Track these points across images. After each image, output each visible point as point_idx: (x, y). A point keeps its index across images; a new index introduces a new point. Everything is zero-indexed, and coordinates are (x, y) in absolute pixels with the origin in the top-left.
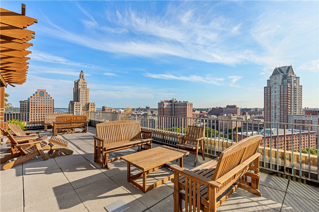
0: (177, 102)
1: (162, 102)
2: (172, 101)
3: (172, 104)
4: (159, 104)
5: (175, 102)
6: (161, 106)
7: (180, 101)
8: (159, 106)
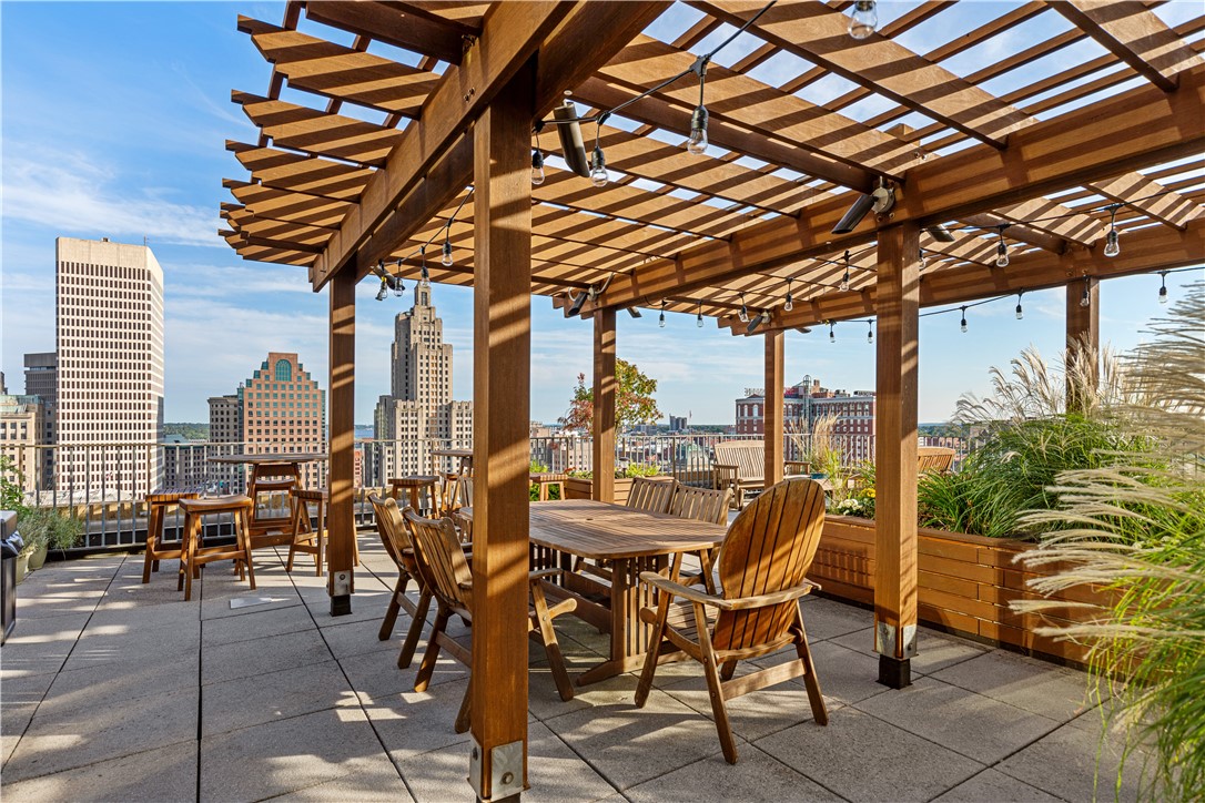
0: (823, 394)
1: (755, 396)
2: (801, 392)
3: (800, 407)
4: (742, 406)
5: (815, 396)
6: (750, 413)
7: (838, 392)
8: (742, 414)
